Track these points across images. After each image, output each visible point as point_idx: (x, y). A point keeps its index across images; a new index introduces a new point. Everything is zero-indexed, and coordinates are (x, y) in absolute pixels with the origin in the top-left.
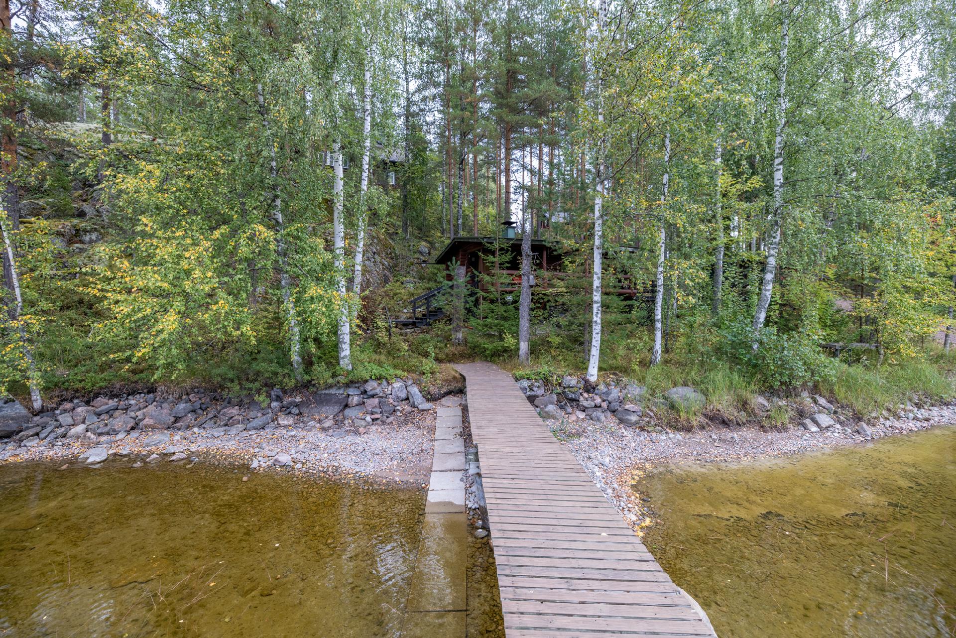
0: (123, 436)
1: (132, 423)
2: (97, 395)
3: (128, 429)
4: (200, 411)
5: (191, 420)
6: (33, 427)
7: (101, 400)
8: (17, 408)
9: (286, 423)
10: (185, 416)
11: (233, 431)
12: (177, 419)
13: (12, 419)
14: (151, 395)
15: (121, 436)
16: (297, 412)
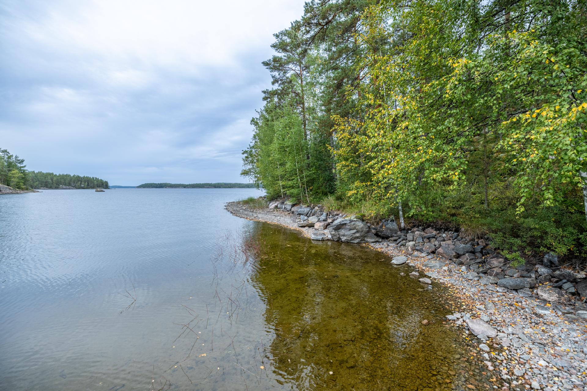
0: (425, 255)
1: (433, 249)
2: (428, 227)
3: (430, 251)
4: (478, 255)
5: (467, 259)
6: (396, 236)
7: (430, 229)
8: (394, 225)
9: (545, 296)
10: (464, 254)
11: (485, 280)
12: (458, 256)
13: (390, 230)
14: (456, 234)
15: (423, 255)
16: (573, 290)
